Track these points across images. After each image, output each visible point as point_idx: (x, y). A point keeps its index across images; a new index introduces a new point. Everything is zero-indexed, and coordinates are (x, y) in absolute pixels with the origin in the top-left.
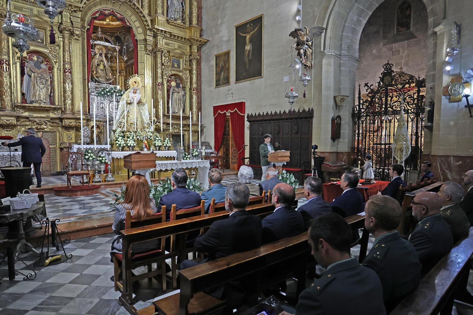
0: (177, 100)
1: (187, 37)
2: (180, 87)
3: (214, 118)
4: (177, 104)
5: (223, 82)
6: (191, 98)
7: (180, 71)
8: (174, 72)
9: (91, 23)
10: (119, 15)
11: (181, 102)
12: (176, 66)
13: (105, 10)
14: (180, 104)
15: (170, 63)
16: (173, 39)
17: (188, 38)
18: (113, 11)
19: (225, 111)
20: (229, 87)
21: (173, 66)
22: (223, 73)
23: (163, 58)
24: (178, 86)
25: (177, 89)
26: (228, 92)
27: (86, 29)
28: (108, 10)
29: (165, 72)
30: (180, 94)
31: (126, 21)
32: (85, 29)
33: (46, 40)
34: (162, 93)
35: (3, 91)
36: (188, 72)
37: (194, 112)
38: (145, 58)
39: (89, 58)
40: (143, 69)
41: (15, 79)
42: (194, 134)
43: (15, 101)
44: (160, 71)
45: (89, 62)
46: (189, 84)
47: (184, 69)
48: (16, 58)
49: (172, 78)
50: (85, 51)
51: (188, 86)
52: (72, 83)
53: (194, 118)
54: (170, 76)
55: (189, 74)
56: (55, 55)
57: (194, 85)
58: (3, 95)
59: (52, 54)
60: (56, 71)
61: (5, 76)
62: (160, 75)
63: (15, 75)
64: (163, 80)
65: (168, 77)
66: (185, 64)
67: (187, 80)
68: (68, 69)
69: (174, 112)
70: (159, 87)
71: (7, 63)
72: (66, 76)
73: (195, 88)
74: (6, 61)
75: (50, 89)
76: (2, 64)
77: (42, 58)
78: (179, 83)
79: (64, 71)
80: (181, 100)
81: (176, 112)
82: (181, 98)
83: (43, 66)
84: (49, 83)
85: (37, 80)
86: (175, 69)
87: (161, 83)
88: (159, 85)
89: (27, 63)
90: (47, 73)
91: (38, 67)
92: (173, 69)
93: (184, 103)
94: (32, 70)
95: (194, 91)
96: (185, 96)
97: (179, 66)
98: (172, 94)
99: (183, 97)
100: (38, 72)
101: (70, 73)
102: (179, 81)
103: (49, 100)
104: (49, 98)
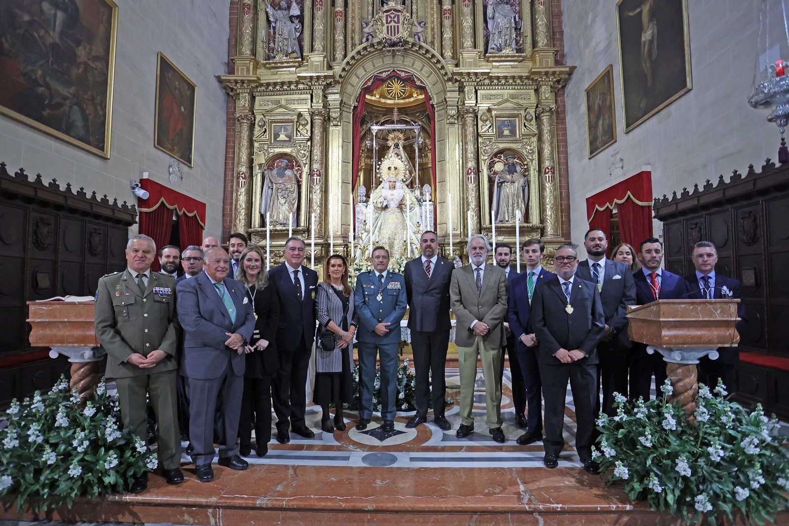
0: (511, 197)
1: (523, 74)
2: (516, 172)
3: (588, 223)
4: (510, 204)
5: (602, 140)
6: (541, 189)
7: (516, 142)
8: (502, 146)
9: (361, 98)
10: (403, 74)
11: (518, 200)
12: (506, 132)
13: (381, 73)
14: (516, 205)
15: (493, 129)
16: (498, 85)
17: (527, 74)
18: (394, 71)
19: (608, 204)
20: (615, 146)
21: (500, 134)
22: (600, 123)
23: (480, 123)
24: (511, 169)
25: (509, 177)
26: (613, 159)
27: (352, 108)
28: (385, 72)
29: (484, 148)
30: (516, 184)
31: (415, 79)
32: (350, 109)
33: (294, 136)
34: (476, 186)
35: (235, 214)
36: (535, 139)
37: (548, 218)
38: (447, 132)
39: (355, 150)
40: (443, 150)
41: (254, 196)
42: (549, 262)
43: (252, 226)
44: (471, 148)
45: (355, 155)
46: (535, 162)
47: (523, 135)
48: (258, 167)
49: (502, 158)
50: (348, 139)
51: (534, 167)
52: (321, 191)
53: (549, 229)
54: (496, 155)
55: (535, 144)
56: (304, 154)
57: (547, 164)
58: (236, 219)
59: (301, 153)
60: (304, 176)
61: (239, 193)
62: (471, 155)
63: (254, 191)
64: (478, 163)
65: (490, 157)
66: (525, 126)
67: (532, 156)
68: (315, 170)
69: (502, 221)
70: (470, 176)
71: (243, 176)
72: (312, 180)
73: (548, 169)
74: (242, 174)
75: (296, 205)
76: (238, 178)
77: (286, 161)
78: (513, 164)
79: (311, 174)
80: (518, 197)
81: (507, 219)
82: (518, 193)
83: (288, 173)
84: (295, 195)
85: (278, 192)
86: (505, 139)
87: (472, 168)
88: (468, 174)
89: (266, 172)
90: (292, 181)
91: (281, 175)
92: (500, 139)
93: (526, 202)
94: (272, 180)
95: (547, 175)
96: (526, 188)
97: (513, 132)
98: (499, 187)
99: (523, 190)
100: (281, 182)
101: (319, 175)
102: (512, 159)
103: (294, 219)
104: (295, 217)
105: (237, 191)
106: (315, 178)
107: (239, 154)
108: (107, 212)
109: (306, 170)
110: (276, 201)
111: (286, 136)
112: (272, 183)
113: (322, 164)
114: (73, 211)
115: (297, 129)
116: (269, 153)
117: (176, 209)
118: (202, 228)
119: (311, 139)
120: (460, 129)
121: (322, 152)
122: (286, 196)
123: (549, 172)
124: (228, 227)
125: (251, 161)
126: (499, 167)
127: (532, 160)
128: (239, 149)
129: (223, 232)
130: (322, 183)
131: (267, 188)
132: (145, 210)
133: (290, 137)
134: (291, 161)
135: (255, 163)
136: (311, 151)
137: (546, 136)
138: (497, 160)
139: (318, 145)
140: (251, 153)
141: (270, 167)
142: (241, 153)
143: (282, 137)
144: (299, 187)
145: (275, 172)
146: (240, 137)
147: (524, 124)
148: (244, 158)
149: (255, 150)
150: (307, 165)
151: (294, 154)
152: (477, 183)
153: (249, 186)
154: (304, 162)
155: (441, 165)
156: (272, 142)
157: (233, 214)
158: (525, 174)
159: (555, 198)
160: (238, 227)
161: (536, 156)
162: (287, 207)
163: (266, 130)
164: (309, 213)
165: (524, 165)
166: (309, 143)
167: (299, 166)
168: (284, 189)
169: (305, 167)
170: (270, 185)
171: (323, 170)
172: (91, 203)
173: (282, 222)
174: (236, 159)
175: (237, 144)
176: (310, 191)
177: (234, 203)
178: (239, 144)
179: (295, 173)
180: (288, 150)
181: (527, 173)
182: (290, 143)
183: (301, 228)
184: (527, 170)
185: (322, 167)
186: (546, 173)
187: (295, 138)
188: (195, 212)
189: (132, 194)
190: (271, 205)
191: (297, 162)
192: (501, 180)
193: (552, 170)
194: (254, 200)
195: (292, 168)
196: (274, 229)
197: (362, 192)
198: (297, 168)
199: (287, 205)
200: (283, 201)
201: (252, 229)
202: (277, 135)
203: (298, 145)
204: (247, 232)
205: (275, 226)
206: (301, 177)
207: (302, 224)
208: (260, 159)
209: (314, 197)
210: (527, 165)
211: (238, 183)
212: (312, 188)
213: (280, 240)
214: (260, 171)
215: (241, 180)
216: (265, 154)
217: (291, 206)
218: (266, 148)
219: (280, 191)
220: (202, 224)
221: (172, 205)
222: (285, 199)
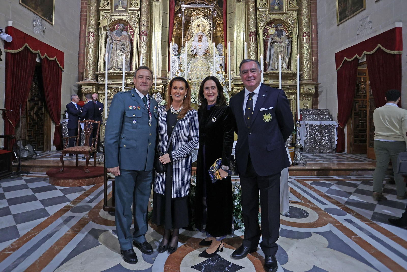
0: (279, 53)
2: (283, 35)
3: (336, 71)
6: (300, 47)
7: (283, 14)
8: (273, 17)
11: (284, 55)
12: (276, 8)
14: (282, 58)
15: (267, 5)
19: (357, 55)
21: (272, 9)
23: (258, 1)
24: (280, 33)
25: (277, 39)
29: (261, 18)
30: (283, 44)
33: (128, 7)
34: (255, 44)
35: (87, 61)
36: (295, 13)
37: (305, 67)
38: (235, 7)
39: (171, 19)
40: (232, 20)
41: (100, 49)
42: (304, 98)
43: (99, 70)
44: (252, 18)
45: (171, 22)
46: (296, 30)
47: (288, 10)
48: (103, 29)
49: (272, 26)
50: (167, 12)
51: (295, 32)
52: (147, 46)
53: (305, 76)
54: (268, 24)
55: (296, 17)
56: (135, 20)
57: (305, 30)
58: (87, 65)
59: (133, 20)
60: (135, 36)
61: (89, 47)
62: (252, 23)
63: (100, 46)
64: (257, 28)
65: (265, 24)
66: (290, 4)
67: (294, 25)
68: (143, 31)
69: (273, 69)
70: (251, 37)
71: (92, 34)
72: (141, 38)
73: (306, 33)
74: (91, 33)
75: (129, 56)
76: (89, 36)
77: (123, 25)
78: (281, 30)
79: (140, 34)
80: (284, 53)
81: (276, 68)
82: (284, 50)
83: (124, 33)
84: (129, 49)
85: (117, 47)
86: (276, 12)
87: (253, 32)
88: (250, 36)
89: (108, 32)
90: (127, 39)
91: (119, 35)
92: (272, 12)
93: (289, 57)
94: (113, 38)
95: (305, 38)
96: (290, 46)
97: (281, 8)
98: (271, 46)
99: (287, 49)
100: (119, 39)
101: (146, 35)
102: (280, 27)
103: (128, 66)
104: (129, 64)
105: (88, 45)
106: (143, 36)
107: (89, 19)
109: (136, 31)
110: (115, 53)
111: (123, 7)
112: (113, 40)
113: (147, 27)
115: (130, 2)
116: (111, 19)
117: (39, 53)
118: (61, 70)
119: (140, 10)
120: (244, 5)
121: (148, 19)
122: (122, 49)
123: (306, 35)
124: (81, 71)
125: (98, 24)
126: (272, 31)
127: (294, 28)
128: (90, 16)
129: (79, 74)
130: (148, 41)
131: (109, 44)
133: (125, 8)
134: (126, 26)
135: (101, 25)
136: (140, 18)
137: (305, 11)
138: (268, 27)
139: (145, 14)
140: (98, 19)
141: (112, 29)
142: (91, 19)
143: (120, 8)
144: (132, 44)
145: (115, 32)
146: (90, 7)
147: (289, 2)
148: (93, 22)
149: (101, 17)
150: (137, 28)
151: (128, 21)
152: (256, 42)
153: (96, 42)
154: (135, 26)
155: (231, 30)
156: (113, 11)
157: (86, 62)
158: (289, 37)
159: (310, 54)
160: (89, 71)
161: (296, 25)
163: (108, 2)
164: (138, 61)
165: (289, 30)
166: (139, 13)
167: (132, 29)
168: (121, 44)
169: (136, 29)
170: (111, 41)
171: (149, 31)
173: (120, 67)
174: (87, 23)
175: (88, 13)
176: (139, 46)
177: (86, 54)
178: (89, 13)
179: (129, 34)
180: (124, 18)
181: (291, 36)
182: (125, 13)
183: (132, 72)
184: (291, 34)
185: (148, 29)
186: (304, 36)
187: (129, 9)
188: (56, 58)
190: (112, 56)
191: (130, 27)
192: (273, 41)
193: (308, 34)
194: (100, 52)
195: (127, 30)
197: (175, 48)
198: (130, 31)
199: (123, 55)
200: (120, 53)
201: (98, 72)
202: (116, 7)
203: (131, 14)
204: (95, 75)
205: (114, 70)
206: (133, 37)
207: (134, 69)
208: (104, 23)
209: (142, 50)
210: (291, 30)
211: (89, 39)
212: (141, 43)
213: (118, 80)
214: (104, 32)
215: (91, 37)
216: (108, 20)
217: (126, 56)
218: (108, 16)
219: (118, 46)
220: (62, 67)
221: (35, 50)
222: (121, 51)
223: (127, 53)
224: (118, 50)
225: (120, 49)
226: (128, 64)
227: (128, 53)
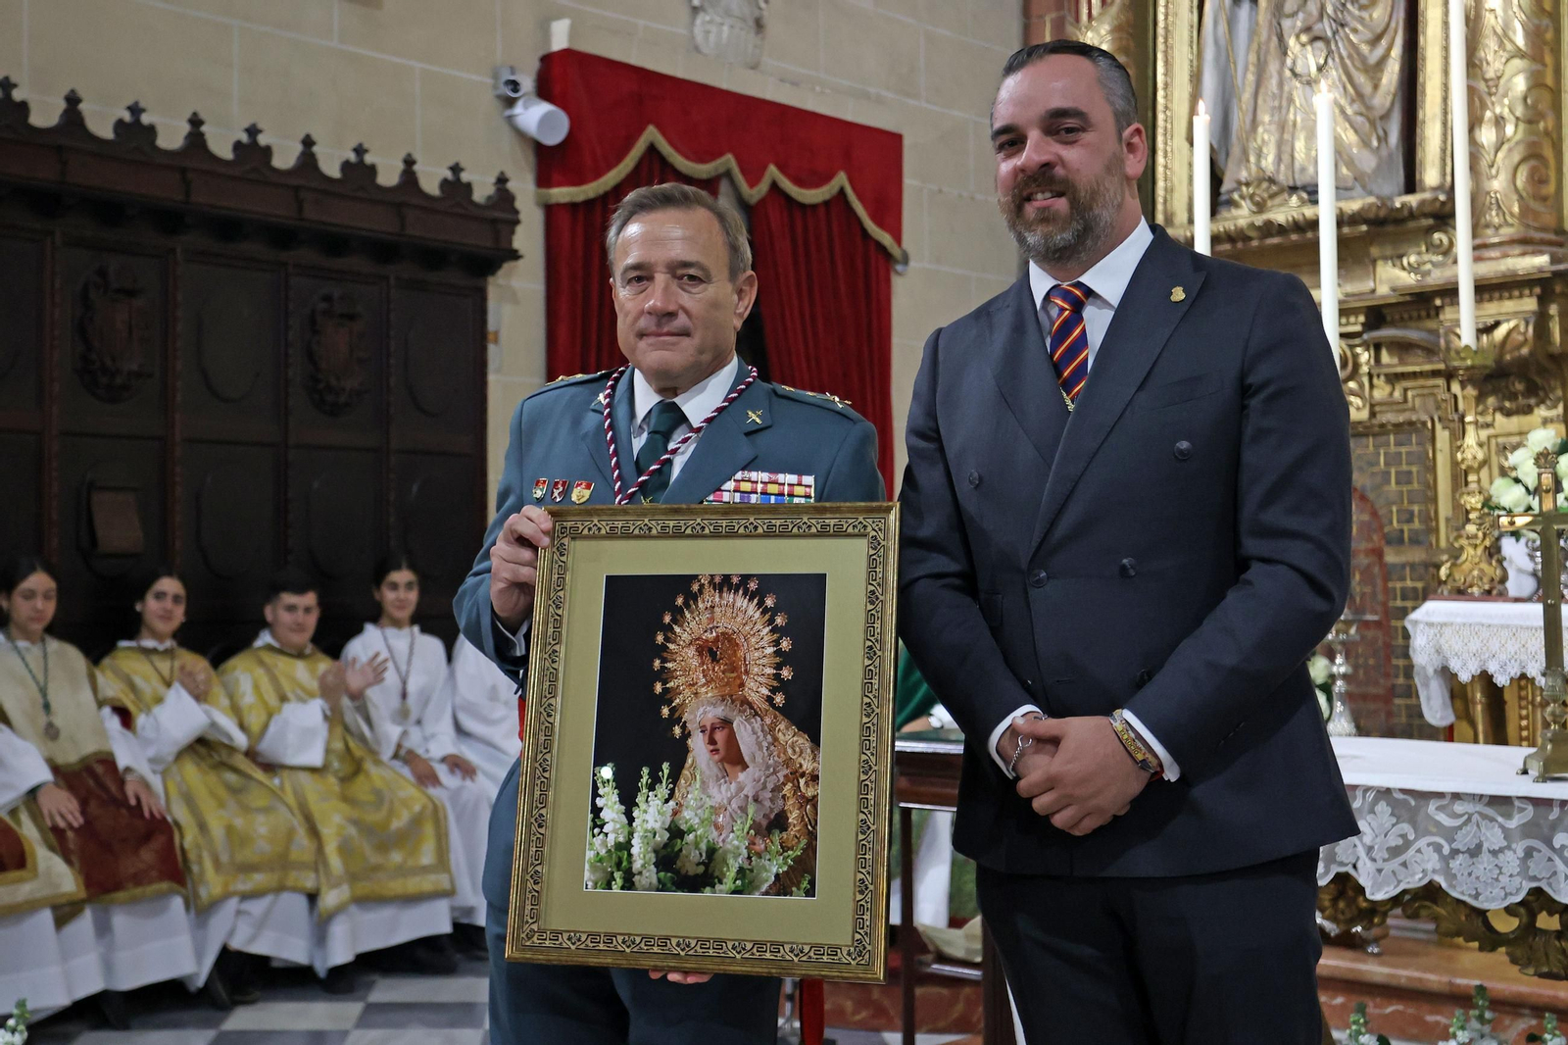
103: (1384, 152)
104: (1394, 137)
108: (377, 223)
110: (1273, 67)
114: (228, 228)
117: (728, 174)
118: (889, 257)
122: (1327, 27)
132: (562, 194)
162: (1337, 94)
172: (297, 189)
188: (841, 179)
189: (506, 129)
190: (1248, 92)
196: (1259, 220)
199: (1334, 73)
200: (1309, 59)
205: (1261, 207)
217: (1361, 79)
220: (887, 238)
221: (702, 157)
222: (1320, 44)
223: (1365, 48)
224: (1292, 42)
225: (1307, 29)
226: (1383, 139)
227: (1379, 51)
